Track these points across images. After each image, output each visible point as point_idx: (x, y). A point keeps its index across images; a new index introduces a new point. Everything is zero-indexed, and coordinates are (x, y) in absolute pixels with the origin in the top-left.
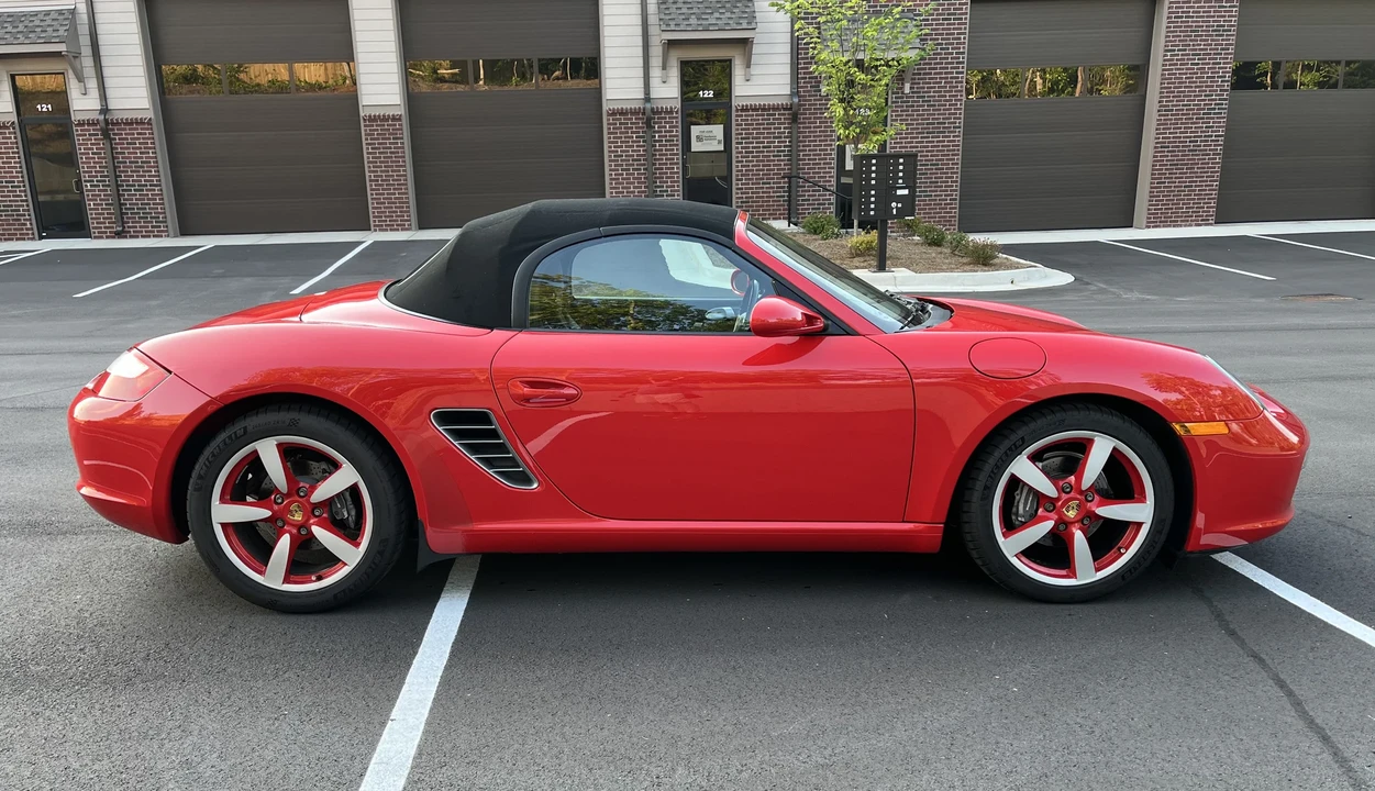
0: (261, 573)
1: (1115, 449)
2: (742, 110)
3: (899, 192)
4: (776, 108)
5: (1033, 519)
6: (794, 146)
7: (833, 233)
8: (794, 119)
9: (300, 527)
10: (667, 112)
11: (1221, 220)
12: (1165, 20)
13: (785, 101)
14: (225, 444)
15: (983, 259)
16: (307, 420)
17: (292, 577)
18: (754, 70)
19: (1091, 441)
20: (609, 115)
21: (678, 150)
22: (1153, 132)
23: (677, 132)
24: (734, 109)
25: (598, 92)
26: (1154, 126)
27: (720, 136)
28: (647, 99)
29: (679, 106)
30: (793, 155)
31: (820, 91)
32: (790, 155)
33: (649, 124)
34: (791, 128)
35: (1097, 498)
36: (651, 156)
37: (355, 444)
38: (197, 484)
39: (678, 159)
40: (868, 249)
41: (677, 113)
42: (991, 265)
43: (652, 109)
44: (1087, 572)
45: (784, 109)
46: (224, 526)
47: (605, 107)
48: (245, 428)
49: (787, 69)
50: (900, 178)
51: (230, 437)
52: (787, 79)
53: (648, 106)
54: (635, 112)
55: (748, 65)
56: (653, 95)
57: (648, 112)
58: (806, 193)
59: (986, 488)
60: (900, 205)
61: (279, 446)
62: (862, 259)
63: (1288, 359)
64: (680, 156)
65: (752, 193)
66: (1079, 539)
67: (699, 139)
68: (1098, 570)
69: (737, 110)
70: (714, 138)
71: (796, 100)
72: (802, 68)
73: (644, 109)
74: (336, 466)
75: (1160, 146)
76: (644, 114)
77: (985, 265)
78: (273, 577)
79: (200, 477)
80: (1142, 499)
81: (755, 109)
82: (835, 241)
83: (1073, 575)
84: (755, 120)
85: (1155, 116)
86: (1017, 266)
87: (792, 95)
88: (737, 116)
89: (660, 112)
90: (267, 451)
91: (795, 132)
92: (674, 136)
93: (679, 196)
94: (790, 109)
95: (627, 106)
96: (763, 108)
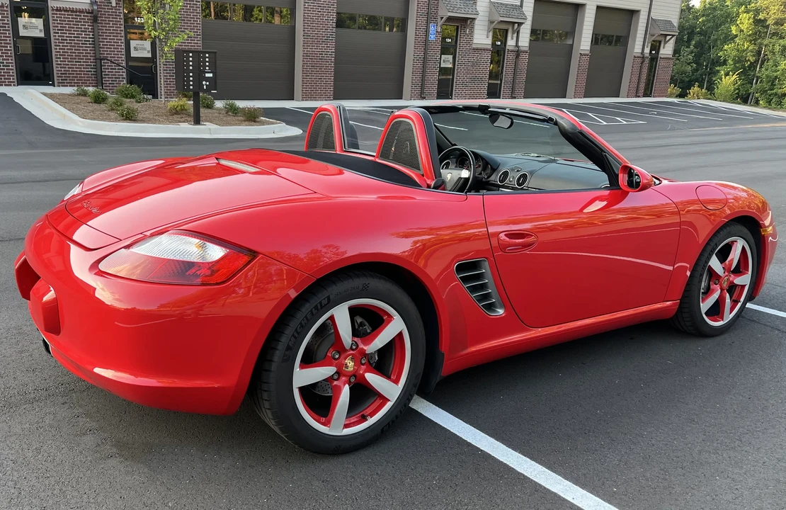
2: (57, 10)
3: (207, 75)
4: (81, 11)
6: (96, 37)
7: (144, 98)
8: (95, 19)
11: (335, 99)
13: (87, 7)
15: (252, 117)
17: (351, 420)
21: (9, 33)
23: (8, 21)
24: (50, 9)
26: (302, 44)
27: (41, 27)
29: (8, 2)
30: (95, 44)
31: (111, 3)
32: (94, 44)
34: (93, 26)
39: (10, 40)
40: (183, 110)
41: (7, 7)
42: (257, 122)
45: (87, 13)
48: (328, 297)
50: (207, 66)
58: (106, 70)
60: (208, 83)
61: (351, 308)
62: (179, 116)
64: (12, 39)
65: (68, 68)
67: (24, 27)
69: (53, 10)
70: (36, 28)
71: (95, 7)
74: (390, 318)
75: (306, 55)
78: (336, 425)
81: (66, 11)
82: (146, 103)
84: (67, 18)
85: (302, 38)
87: (92, 3)
88: (53, 14)
90: (341, 315)
91: (96, 30)
92: (6, 24)
93: (13, 67)
94: (92, 13)
96: (72, 10)
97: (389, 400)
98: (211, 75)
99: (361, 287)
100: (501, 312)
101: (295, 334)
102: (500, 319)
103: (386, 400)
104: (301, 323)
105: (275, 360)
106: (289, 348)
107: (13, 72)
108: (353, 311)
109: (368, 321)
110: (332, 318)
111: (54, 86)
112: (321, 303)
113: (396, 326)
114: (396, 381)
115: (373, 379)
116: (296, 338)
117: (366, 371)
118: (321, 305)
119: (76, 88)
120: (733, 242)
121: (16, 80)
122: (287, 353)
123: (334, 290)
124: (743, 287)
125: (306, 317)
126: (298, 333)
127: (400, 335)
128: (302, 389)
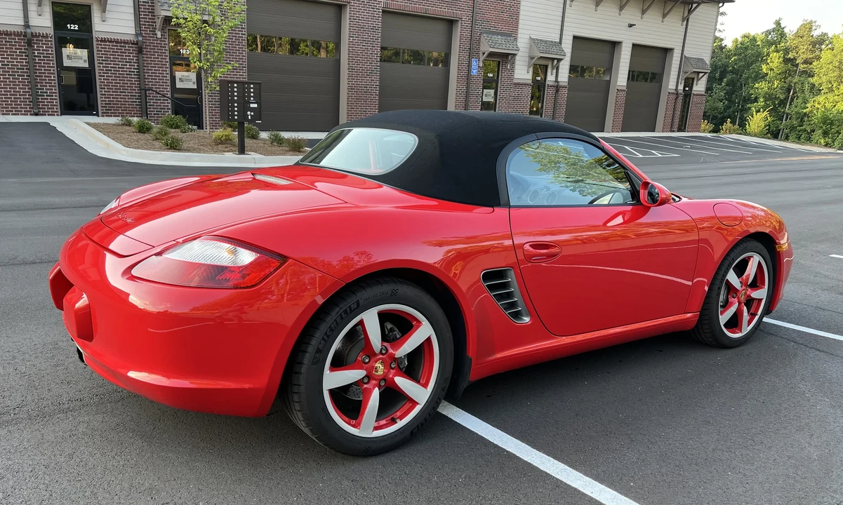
2: (101, 41)
3: (252, 105)
4: (126, 42)
6: (141, 69)
7: (189, 128)
8: (140, 51)
10: (43, 36)
13: (132, 38)
15: (299, 148)
18: (108, 15)
21: (53, 63)
23: (52, 51)
24: (94, 40)
26: (346, 77)
27: (86, 58)
28: (27, 26)
29: (52, 33)
30: (140, 75)
31: (156, 34)
32: (139, 75)
33: (29, 43)
34: (138, 57)
36: (32, 67)
39: (54, 70)
40: (227, 140)
41: (51, 37)
43: (32, 33)
45: (132, 44)
48: (358, 301)
49: (132, 17)
50: (252, 97)
52: (132, 24)
53: (28, 31)
54: (18, 34)
55: (104, 11)
56: (31, 23)
57: (29, 36)
58: (151, 101)
60: (252, 114)
61: (380, 313)
62: (223, 146)
64: (55, 69)
65: (113, 98)
67: (69, 57)
69: (97, 41)
70: (80, 58)
71: (140, 39)
72: (142, 18)
73: (25, 33)
74: (419, 324)
76: (25, 36)
78: (366, 428)
81: (111, 42)
84: (111, 49)
85: (347, 72)
87: (137, 35)
88: (97, 44)
89: (38, 36)
90: (371, 320)
91: (141, 60)
92: (49, 54)
93: (56, 97)
94: (137, 44)
95: (9, 29)
96: (117, 42)
97: (418, 404)
98: (255, 106)
99: (390, 292)
100: (527, 319)
101: (325, 337)
102: (526, 326)
103: (415, 403)
104: (330, 327)
105: (306, 363)
106: (318, 351)
107: (57, 102)
108: (383, 317)
109: (397, 326)
110: (361, 323)
111: (98, 116)
112: (350, 307)
113: (424, 331)
114: (425, 385)
115: (402, 382)
116: (325, 341)
117: (395, 375)
118: (350, 309)
119: (120, 118)
120: (749, 258)
121: (59, 110)
122: (317, 355)
123: (363, 295)
124: (760, 300)
125: (336, 321)
126: (328, 337)
127: (429, 340)
128: (332, 392)
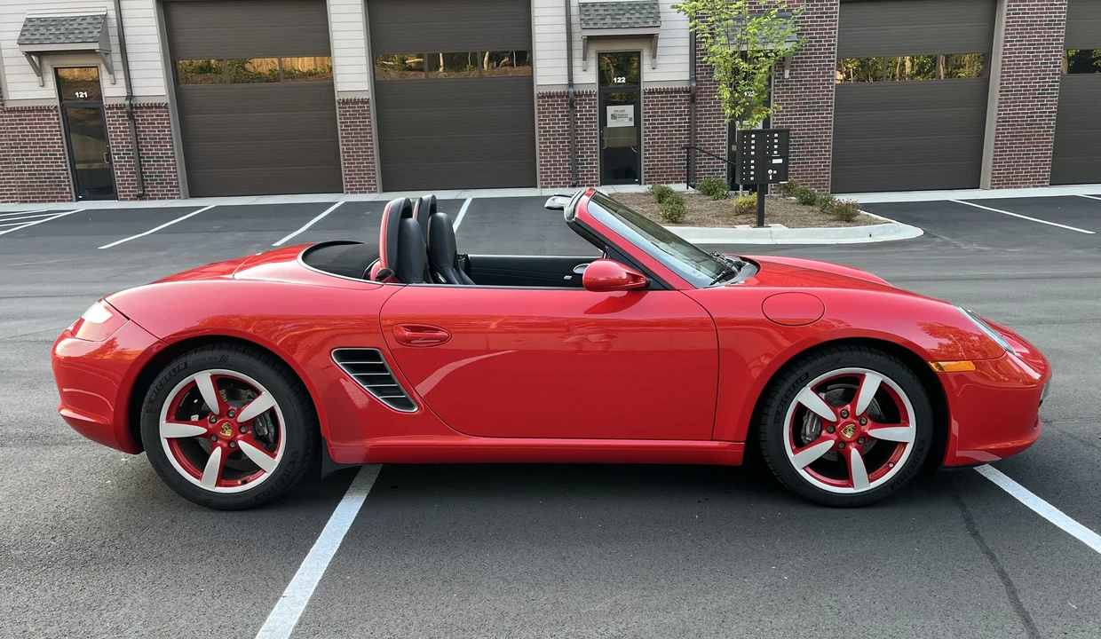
0: (198, 478)
1: (882, 382)
2: (649, 93)
3: (775, 161)
4: (677, 91)
5: (818, 438)
6: (693, 121)
7: (723, 195)
8: (693, 100)
9: (229, 441)
10: (586, 95)
11: (1053, 183)
12: (1005, 17)
13: (685, 86)
14: (171, 375)
15: (847, 216)
16: (234, 356)
17: (223, 482)
18: (659, 60)
19: (863, 376)
20: (539, 98)
21: (596, 126)
22: (996, 109)
23: (596, 111)
24: (642, 92)
25: (530, 79)
26: (997, 104)
27: (631, 115)
28: (571, 84)
29: (597, 90)
30: (692, 130)
31: (713, 77)
32: (689, 130)
33: (572, 105)
34: (690, 107)
35: (869, 422)
36: (573, 131)
37: (272, 375)
38: (148, 407)
40: (750, 208)
41: (595, 95)
42: (854, 221)
43: (575, 93)
44: (862, 483)
45: (684, 92)
46: (169, 440)
47: (536, 92)
48: (186, 363)
49: (687, 59)
50: (776, 150)
51: (174, 370)
52: (687, 68)
53: (571, 90)
54: (560, 95)
55: (654, 56)
56: (576, 81)
57: (571, 96)
58: (703, 161)
59: (778, 413)
60: (775, 172)
61: (213, 377)
62: (744, 216)
63: (1088, 303)
64: (598, 132)
65: (658, 161)
66: (855, 456)
67: (614, 117)
68: (871, 481)
69: (645, 93)
70: (626, 116)
71: (694, 85)
72: (699, 58)
73: (568, 93)
74: (258, 393)
75: (1002, 121)
76: (568, 96)
77: (848, 221)
78: (208, 482)
79: (151, 401)
80: (906, 424)
81: (660, 92)
82: (723, 201)
83: (851, 485)
84: (660, 101)
85: (997, 96)
86: (876, 222)
87: (691, 80)
88: (645, 98)
89: (581, 96)
90: (204, 382)
91: (693, 110)
92: (593, 115)
93: (597, 164)
94: (689, 92)
95: (554, 90)
96: (667, 91)
97: (265, 471)
98: (780, 161)
103: (261, 472)
107: (597, 171)
110: (194, 383)
111: (640, 184)
113: (265, 402)
114: (273, 456)
117: (240, 441)
121: (599, 180)
127: (272, 410)
